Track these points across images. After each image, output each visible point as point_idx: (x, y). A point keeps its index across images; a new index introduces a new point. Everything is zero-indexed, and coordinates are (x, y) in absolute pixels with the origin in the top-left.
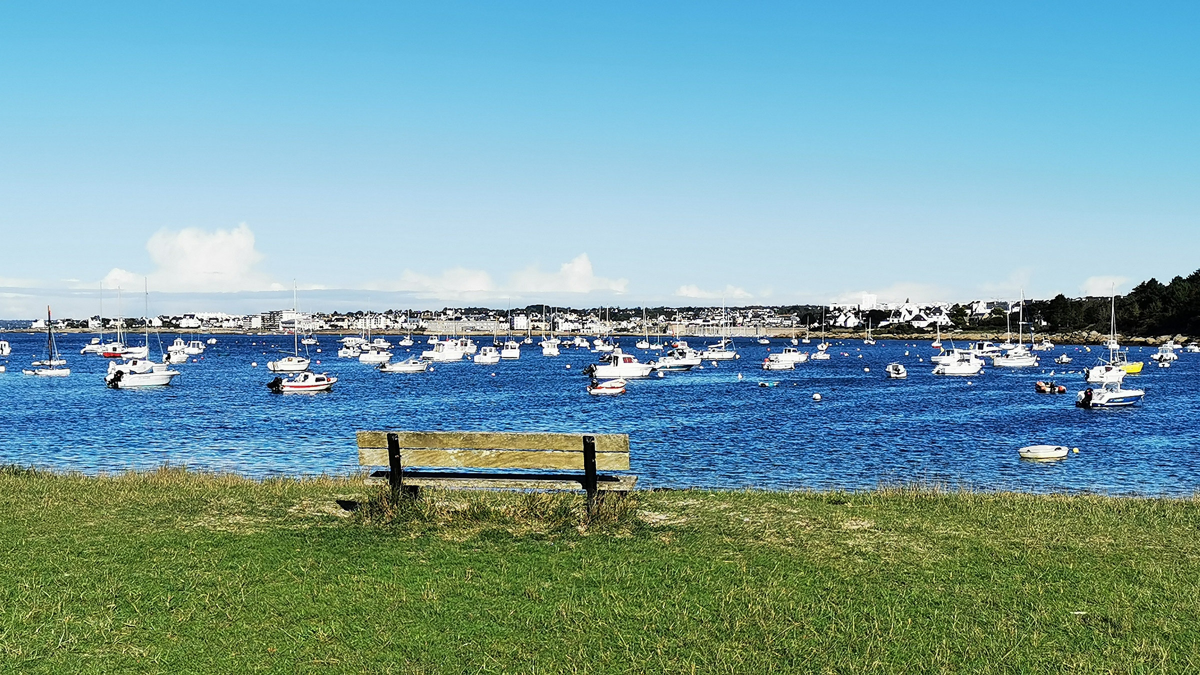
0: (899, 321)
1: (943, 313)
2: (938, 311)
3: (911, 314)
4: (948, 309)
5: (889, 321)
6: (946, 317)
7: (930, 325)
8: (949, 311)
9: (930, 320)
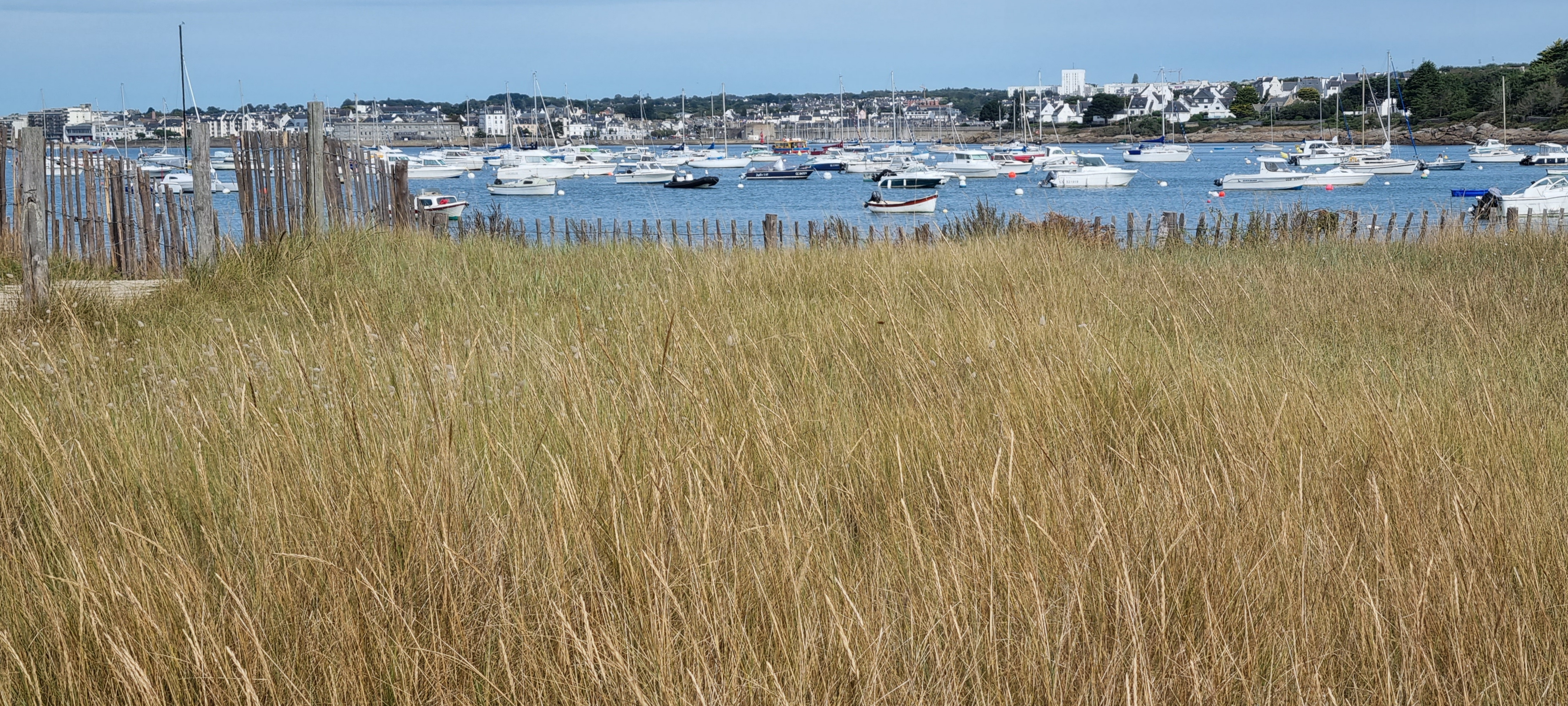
0: (1142, 112)
1: (1215, 101)
2: (1205, 95)
3: (1160, 102)
4: (1222, 92)
5: (1126, 113)
6: (1220, 105)
7: (1193, 119)
8: (1224, 94)
9: (1195, 111)
